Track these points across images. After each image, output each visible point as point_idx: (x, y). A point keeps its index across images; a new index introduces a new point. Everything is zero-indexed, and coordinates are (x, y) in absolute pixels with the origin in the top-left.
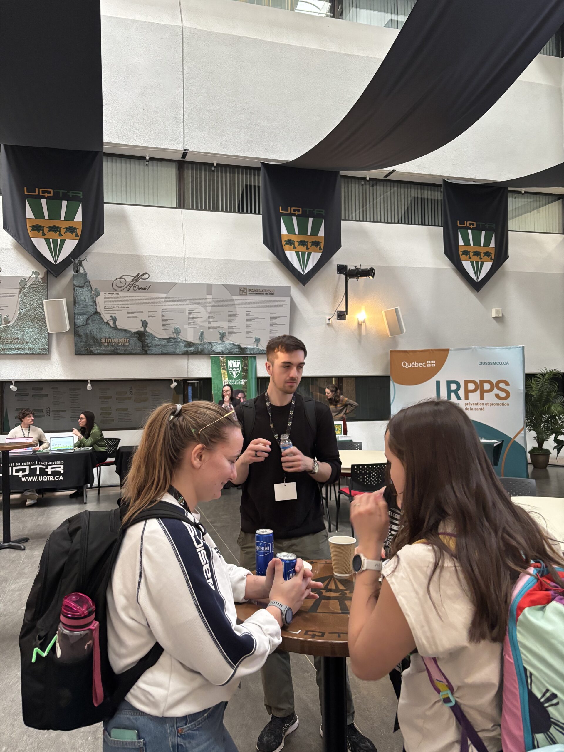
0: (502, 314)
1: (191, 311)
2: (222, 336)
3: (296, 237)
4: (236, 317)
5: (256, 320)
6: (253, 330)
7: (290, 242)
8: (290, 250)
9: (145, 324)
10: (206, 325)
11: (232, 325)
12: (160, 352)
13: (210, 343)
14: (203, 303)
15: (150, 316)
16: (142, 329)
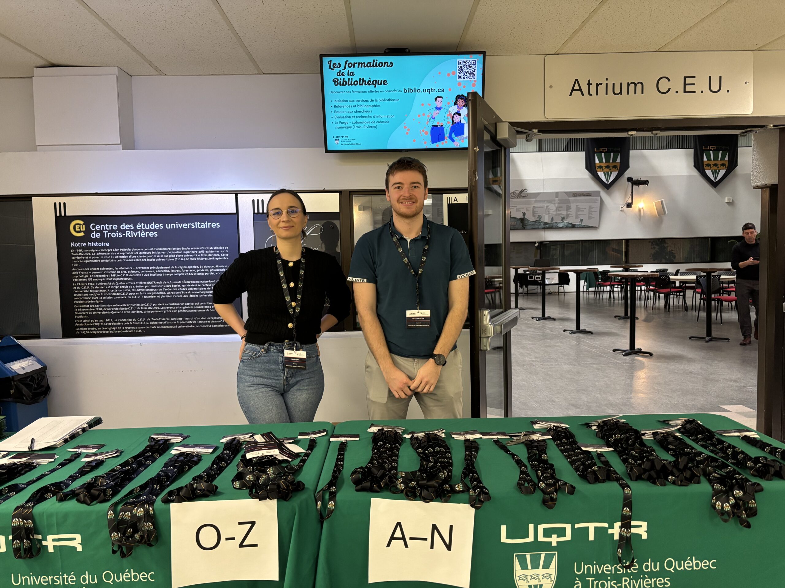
0: (732, 200)
1: (547, 207)
2: (563, 219)
3: (604, 164)
4: (570, 209)
5: (581, 210)
6: (579, 215)
7: (600, 167)
8: (600, 171)
9: (524, 214)
10: (555, 213)
11: (568, 213)
12: (531, 228)
13: (556, 223)
14: (553, 202)
15: (527, 210)
16: (523, 217)
